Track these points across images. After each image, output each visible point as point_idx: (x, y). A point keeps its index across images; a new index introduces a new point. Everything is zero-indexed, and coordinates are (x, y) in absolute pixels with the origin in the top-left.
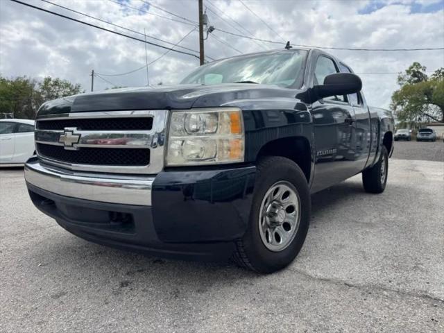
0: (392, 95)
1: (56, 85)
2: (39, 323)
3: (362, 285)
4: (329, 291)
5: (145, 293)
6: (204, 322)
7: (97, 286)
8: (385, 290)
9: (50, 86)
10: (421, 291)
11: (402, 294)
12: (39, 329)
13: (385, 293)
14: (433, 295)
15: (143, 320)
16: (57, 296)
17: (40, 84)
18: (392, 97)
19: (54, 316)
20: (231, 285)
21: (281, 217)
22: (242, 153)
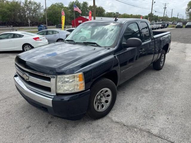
0: (188, 3)
1: (30, 3)
2: (22, 139)
3: (129, 125)
4: (116, 128)
5: (56, 127)
6: (72, 141)
7: (41, 123)
8: (136, 128)
9: (27, 4)
10: (148, 130)
11: (141, 130)
12: (22, 142)
13: (136, 129)
14: (151, 131)
15: (53, 139)
16: (28, 128)
17: (23, 3)
18: (188, 4)
19: (27, 137)
20: (84, 124)
21: (103, 100)
22: (84, 87)
